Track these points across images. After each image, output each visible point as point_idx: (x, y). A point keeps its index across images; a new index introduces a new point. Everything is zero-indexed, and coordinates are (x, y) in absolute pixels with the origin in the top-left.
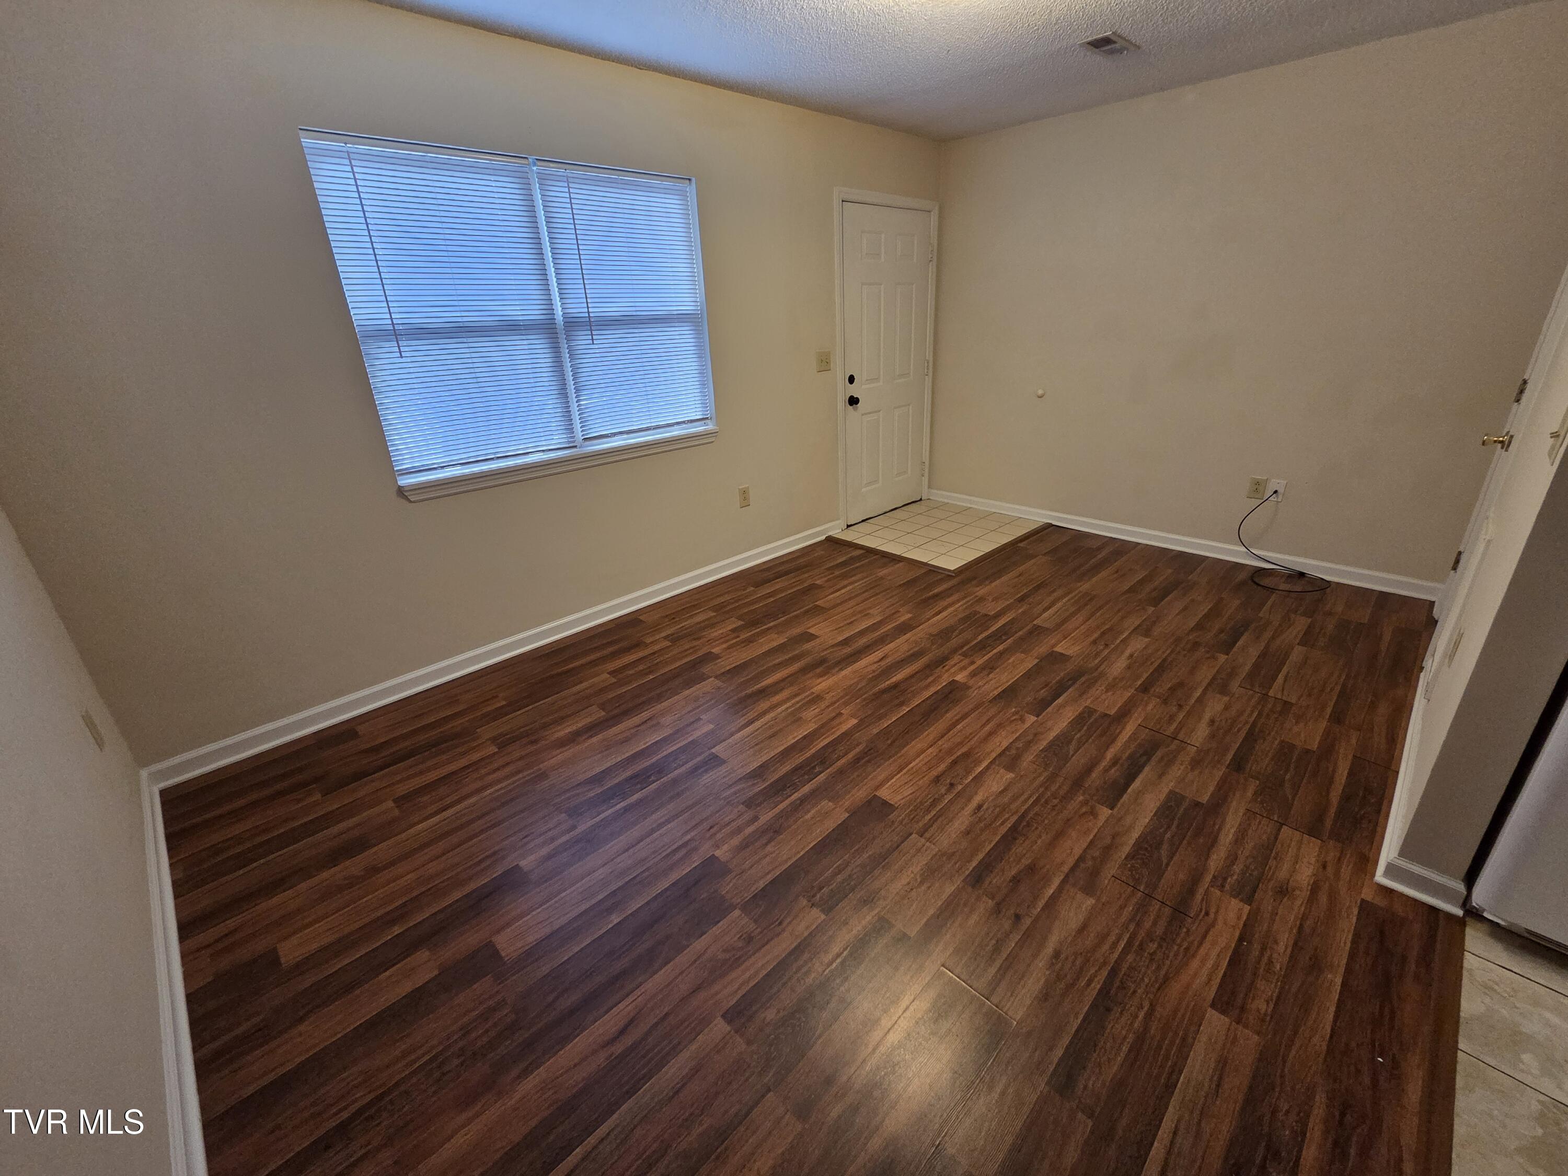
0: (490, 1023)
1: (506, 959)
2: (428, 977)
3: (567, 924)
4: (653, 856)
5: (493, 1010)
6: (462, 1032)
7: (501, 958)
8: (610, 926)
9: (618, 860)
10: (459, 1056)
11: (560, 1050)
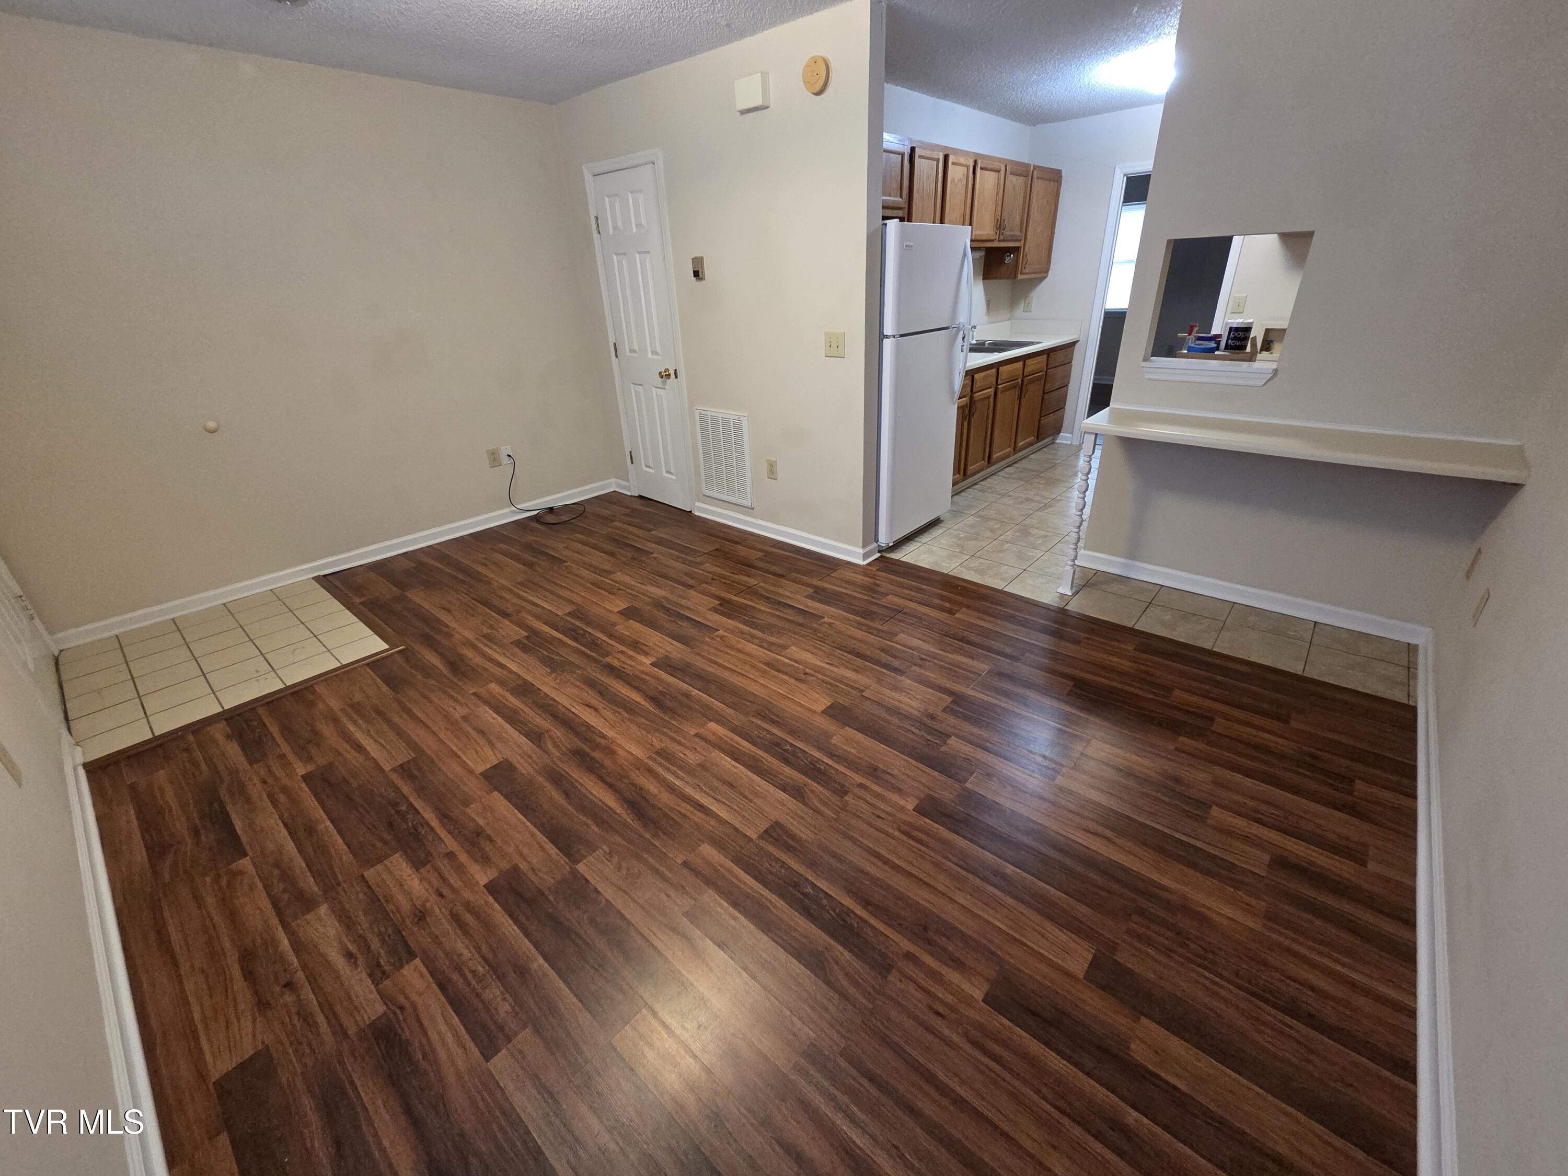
0: (1150, 933)
1: (1093, 951)
2: (1153, 1026)
3: (1031, 907)
4: (928, 857)
5: (1139, 937)
6: (1171, 955)
7: (1094, 956)
8: (1019, 871)
9: (941, 888)
10: (1188, 945)
11: (1133, 870)
